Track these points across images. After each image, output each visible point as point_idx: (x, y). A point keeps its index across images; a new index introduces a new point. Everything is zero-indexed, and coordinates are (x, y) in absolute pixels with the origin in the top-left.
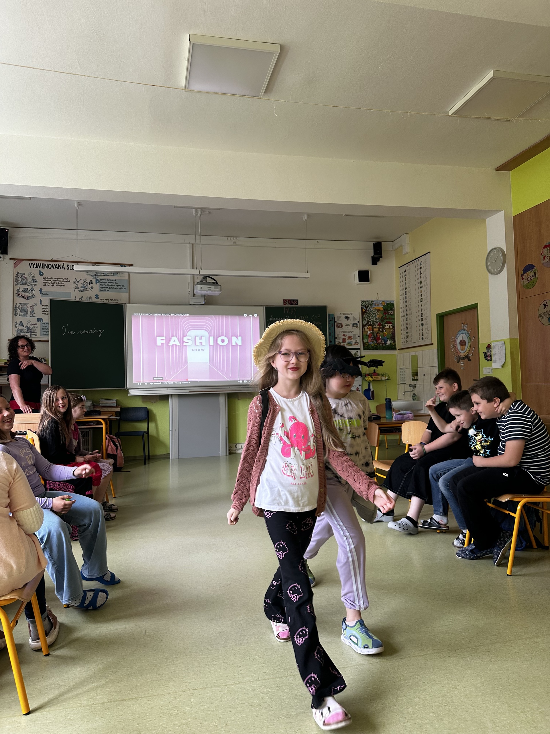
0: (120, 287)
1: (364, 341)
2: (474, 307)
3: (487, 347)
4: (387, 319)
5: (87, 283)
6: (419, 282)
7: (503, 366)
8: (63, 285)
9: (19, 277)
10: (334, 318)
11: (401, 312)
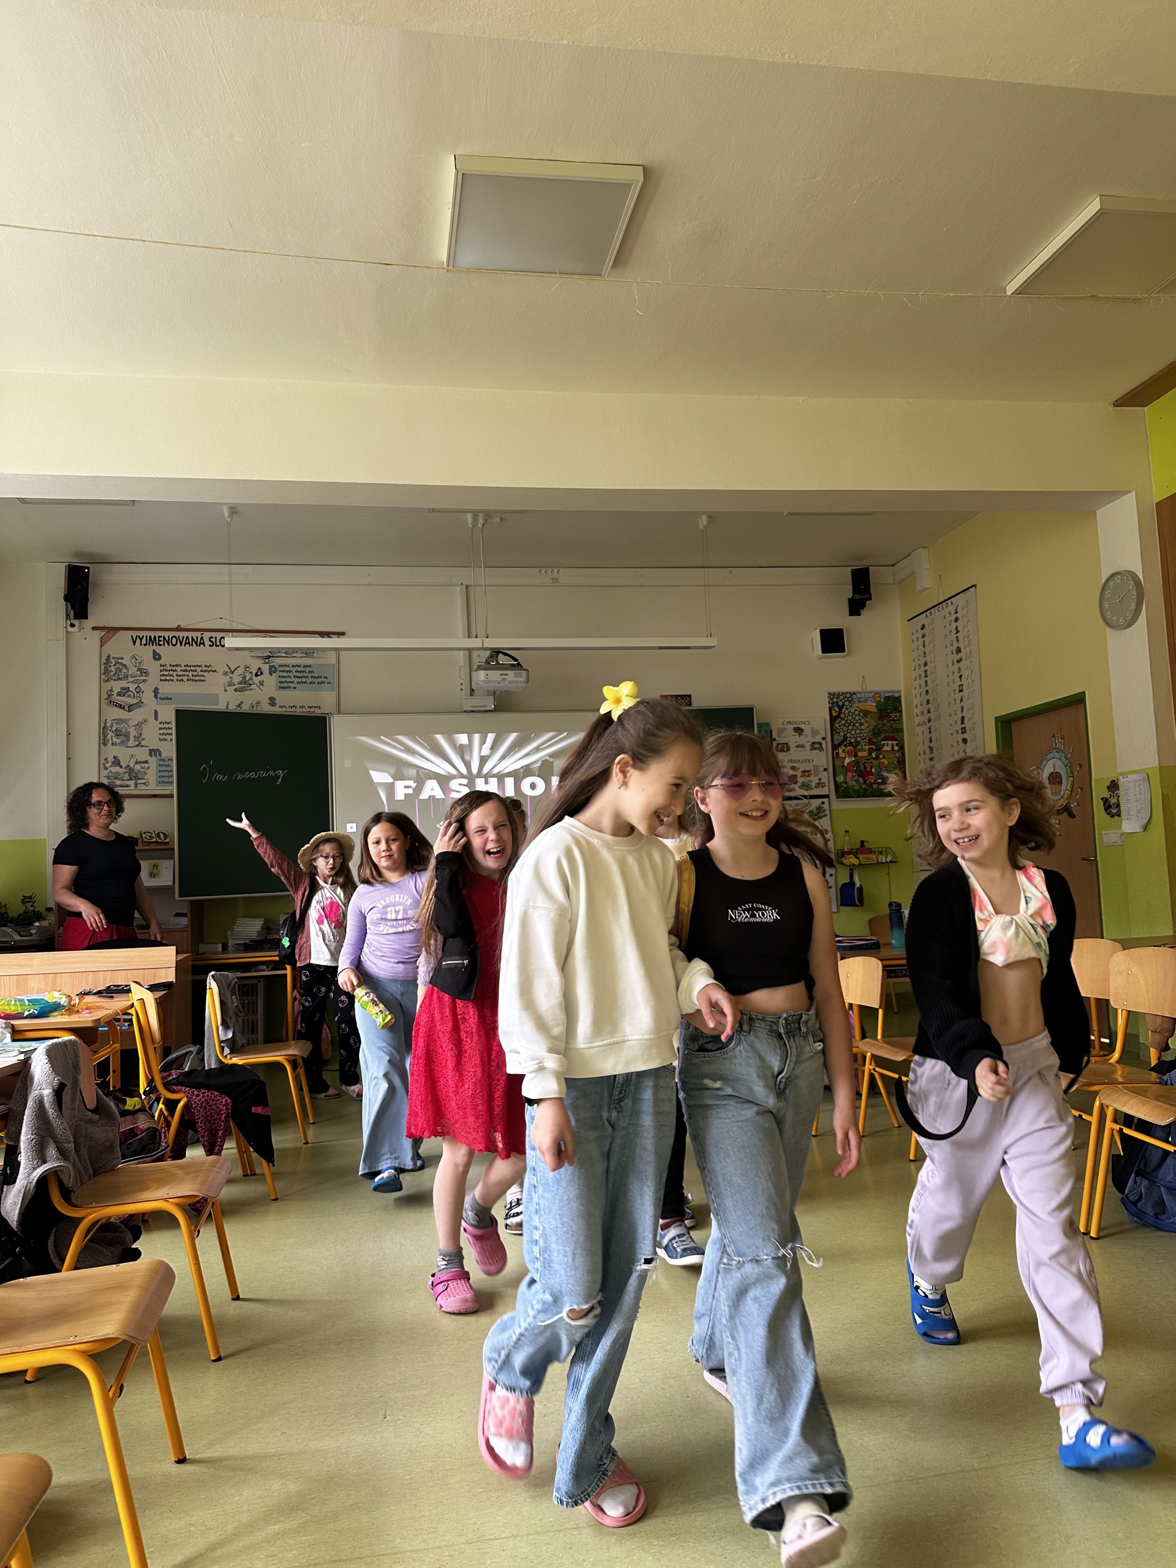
0: (319, 680)
1: (837, 779)
2: (1078, 701)
3: (1108, 787)
4: (886, 731)
5: (251, 673)
6: (954, 648)
7: (1146, 828)
8: (202, 678)
9: (112, 665)
10: (771, 731)
11: (917, 715)
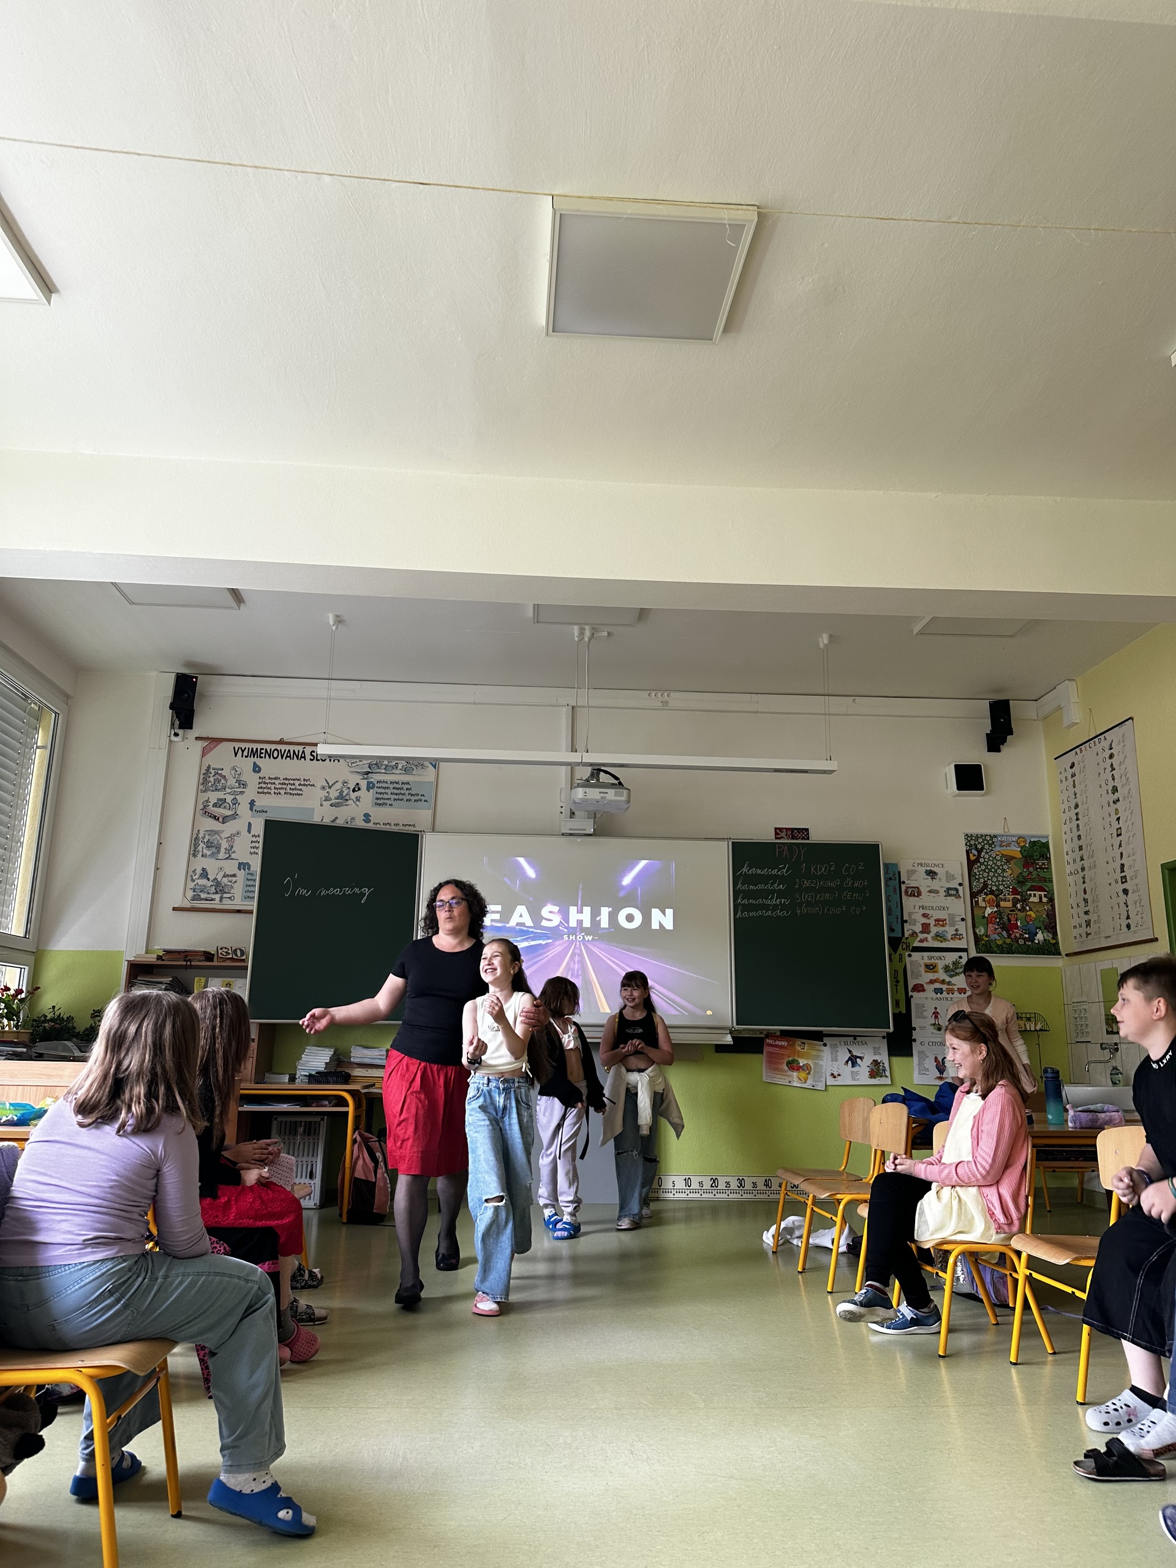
0: (416, 798)
1: (977, 931)
4: (1033, 880)
5: (348, 788)
6: (1110, 789)
8: (300, 792)
9: (211, 775)
10: (899, 873)
11: (1068, 863)
